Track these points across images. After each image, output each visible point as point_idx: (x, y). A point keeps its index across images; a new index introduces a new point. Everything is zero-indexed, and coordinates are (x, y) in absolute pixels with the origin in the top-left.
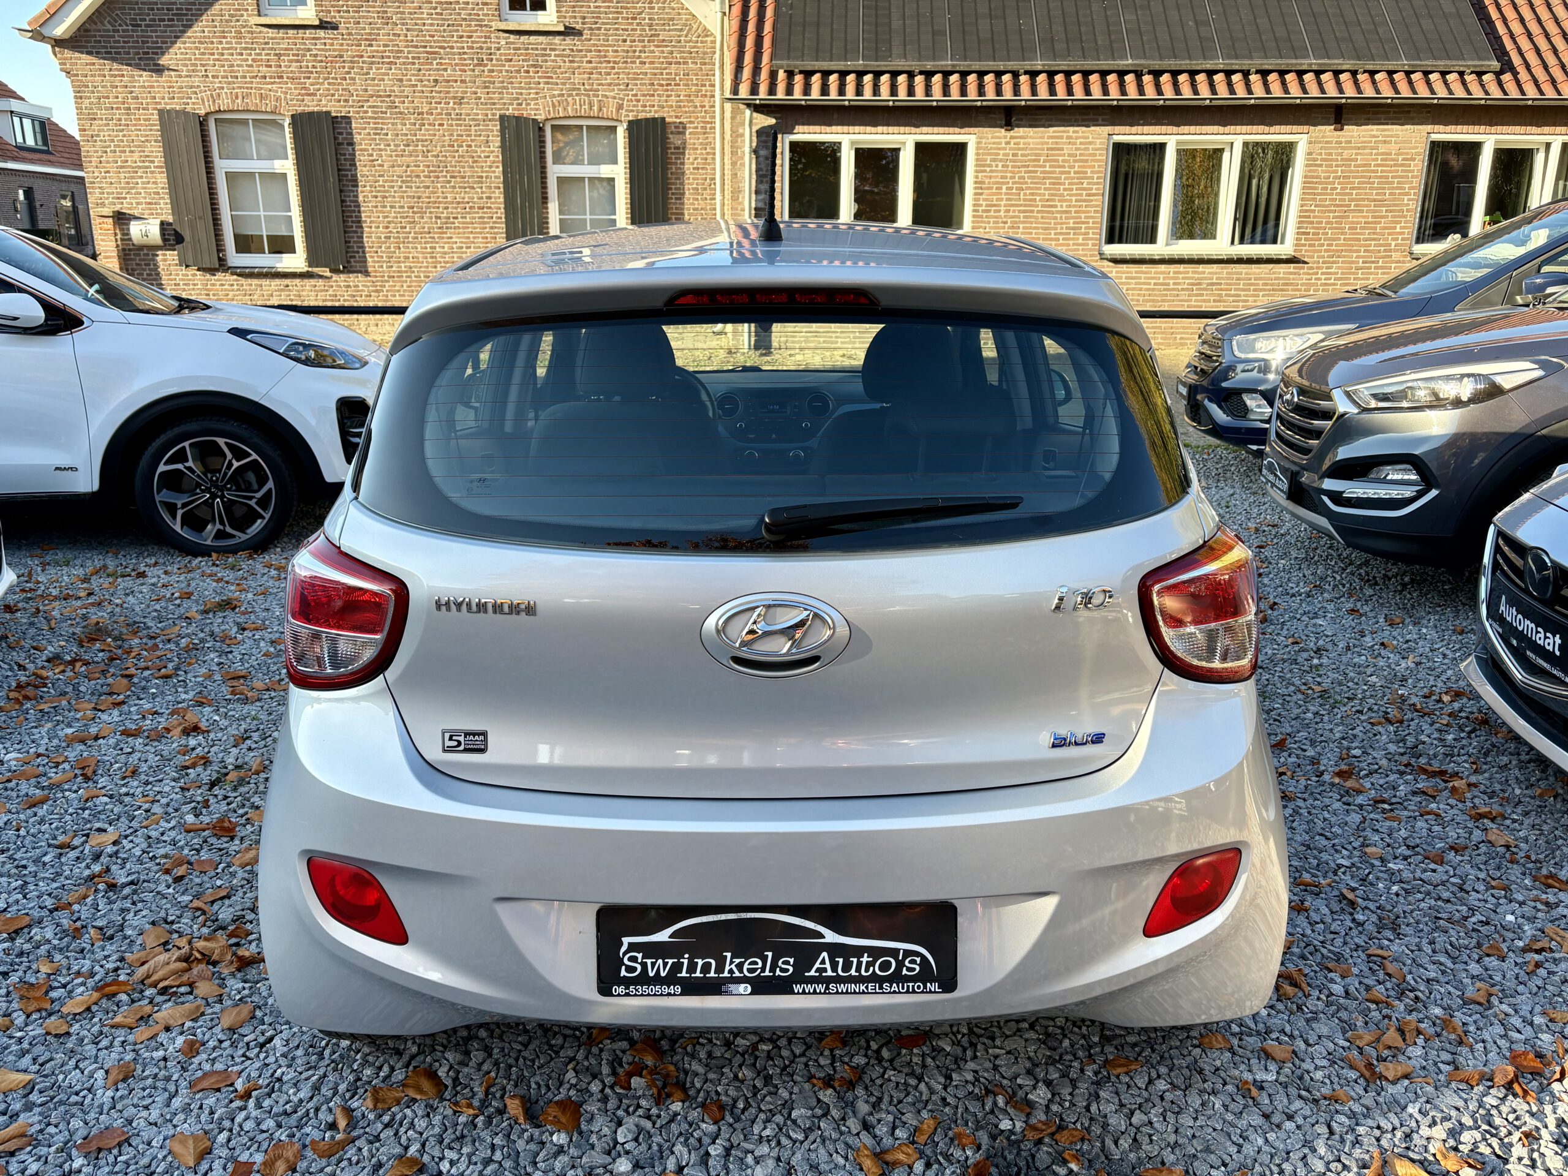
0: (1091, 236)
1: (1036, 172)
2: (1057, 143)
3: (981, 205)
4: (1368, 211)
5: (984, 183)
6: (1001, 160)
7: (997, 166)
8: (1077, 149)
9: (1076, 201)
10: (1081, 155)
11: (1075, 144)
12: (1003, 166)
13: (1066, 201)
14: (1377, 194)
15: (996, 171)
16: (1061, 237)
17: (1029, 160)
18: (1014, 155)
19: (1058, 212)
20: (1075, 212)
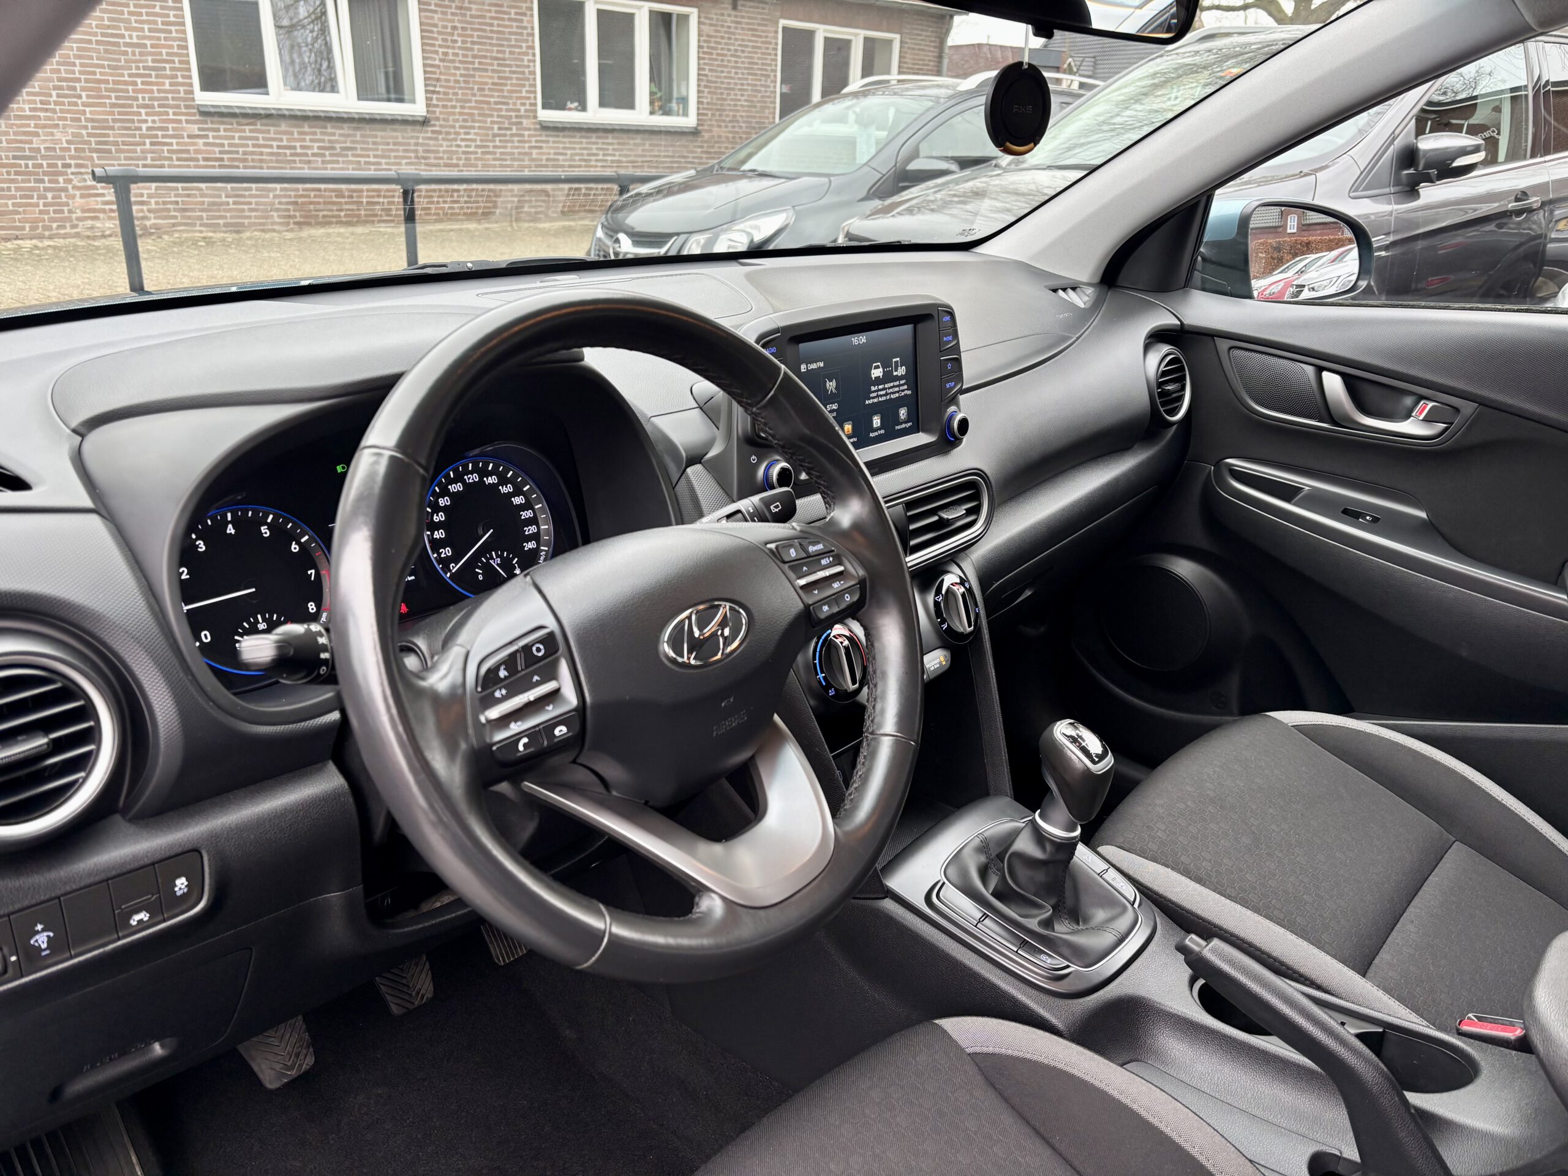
0: (180, 80)
4: (493, 71)
9: (150, 30)
13: (136, 29)
14: (498, 52)
16: (139, 80)
19: (126, 45)
20: (152, 46)
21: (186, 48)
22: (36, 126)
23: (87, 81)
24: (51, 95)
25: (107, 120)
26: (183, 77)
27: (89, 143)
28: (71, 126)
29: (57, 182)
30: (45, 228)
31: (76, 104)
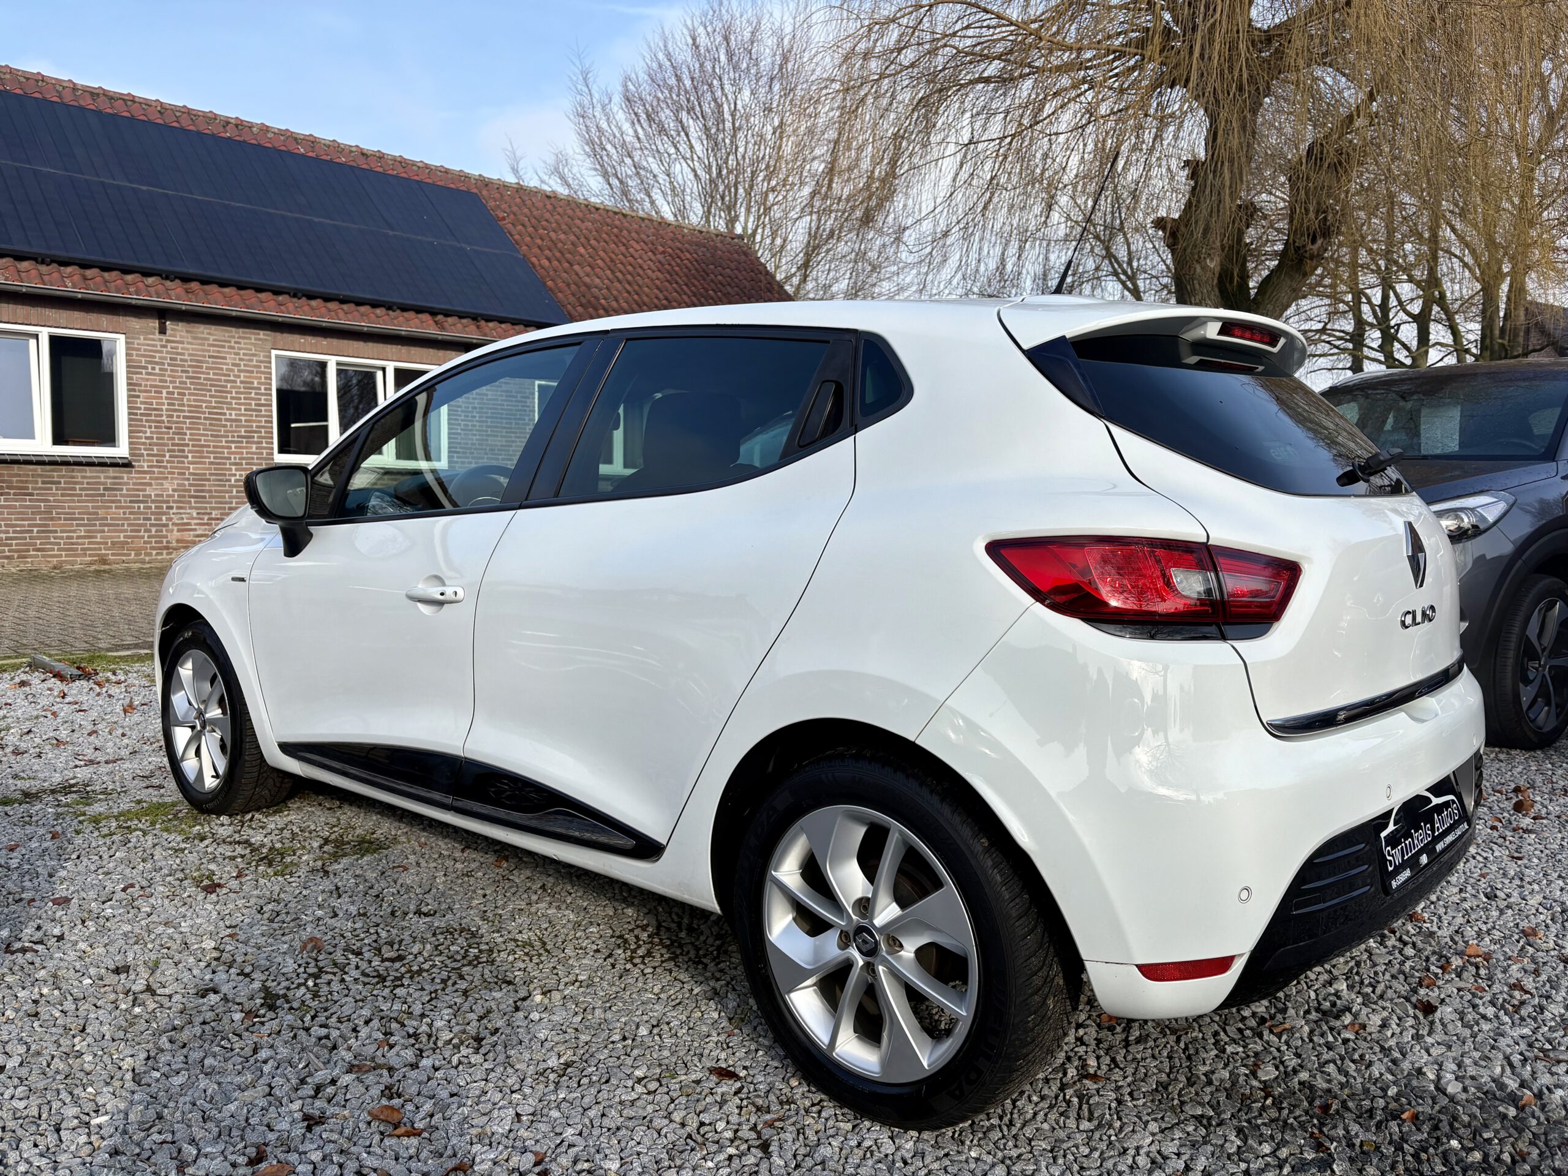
0: (263, 445)
1: (200, 378)
2: (219, 352)
3: (140, 409)
5: (140, 385)
6: (157, 363)
7: (153, 369)
8: (240, 360)
9: (245, 410)
10: (245, 365)
11: (236, 354)
12: (160, 369)
13: (235, 409)
15: (154, 374)
16: (233, 446)
17: (189, 366)
18: (171, 359)
19: (226, 420)
20: (246, 421)
21: (271, 422)
22: (151, 478)
23: (193, 446)
24: (164, 456)
25: (205, 474)
26: (267, 443)
27: (190, 491)
28: (176, 479)
29: (161, 520)
30: (146, 554)
31: (183, 462)
